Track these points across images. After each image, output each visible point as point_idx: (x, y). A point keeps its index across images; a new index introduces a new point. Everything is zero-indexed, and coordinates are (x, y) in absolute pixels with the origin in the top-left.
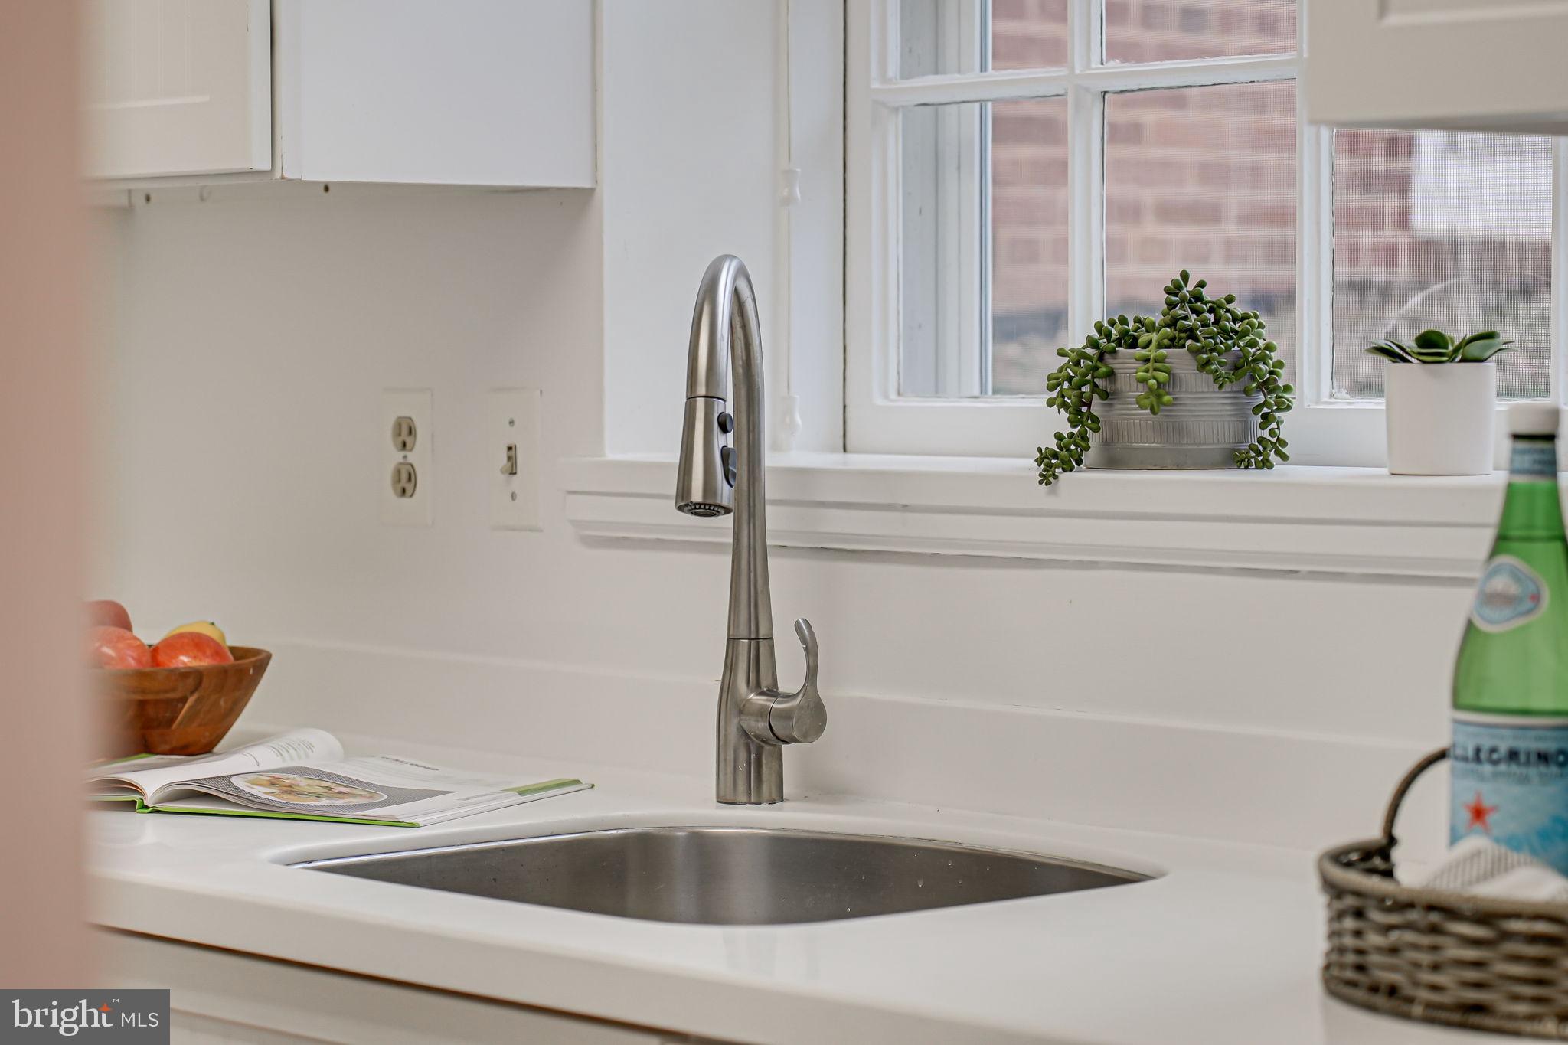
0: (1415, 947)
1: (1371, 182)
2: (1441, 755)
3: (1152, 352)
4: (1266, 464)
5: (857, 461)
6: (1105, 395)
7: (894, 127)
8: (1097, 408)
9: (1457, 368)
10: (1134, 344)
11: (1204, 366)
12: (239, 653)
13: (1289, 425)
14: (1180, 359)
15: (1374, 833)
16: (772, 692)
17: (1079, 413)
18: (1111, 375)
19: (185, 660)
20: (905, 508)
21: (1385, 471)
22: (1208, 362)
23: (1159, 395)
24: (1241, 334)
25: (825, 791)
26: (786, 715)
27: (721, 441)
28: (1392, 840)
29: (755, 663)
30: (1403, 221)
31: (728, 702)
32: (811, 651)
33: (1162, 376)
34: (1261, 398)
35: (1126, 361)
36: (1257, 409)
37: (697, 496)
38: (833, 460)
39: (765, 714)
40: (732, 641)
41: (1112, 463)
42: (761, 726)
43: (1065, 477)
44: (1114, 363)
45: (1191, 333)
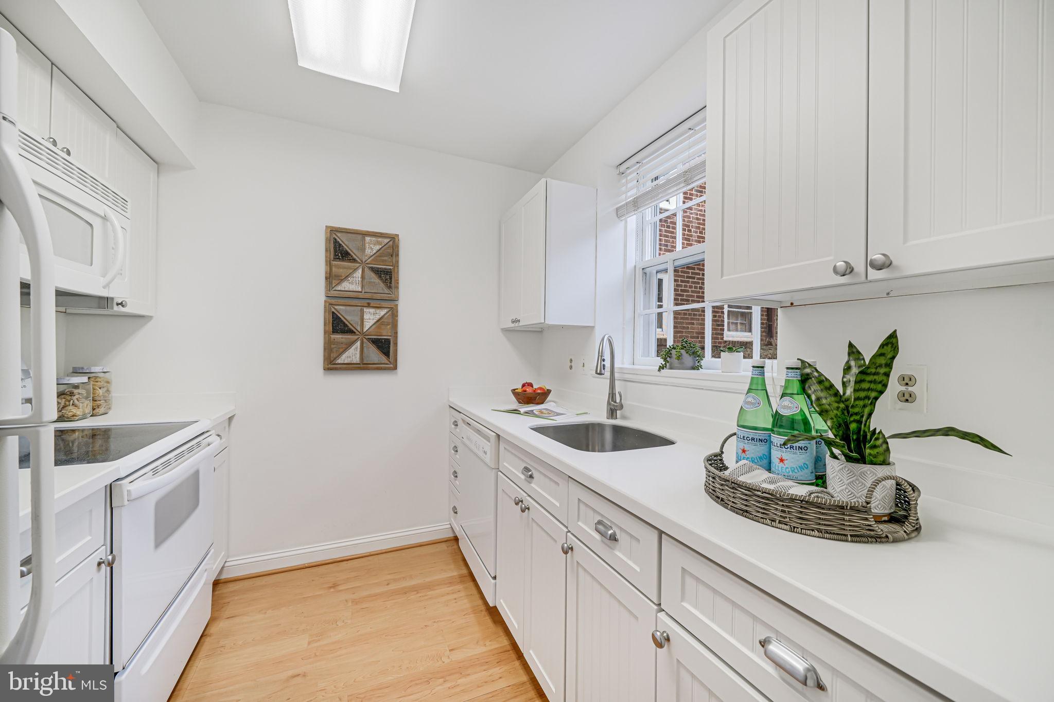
0: (728, 490)
1: (717, 334)
2: (735, 434)
3: (678, 350)
4: (698, 369)
5: (636, 367)
6: (670, 357)
7: (642, 319)
8: (668, 359)
9: (735, 353)
10: (675, 349)
11: (687, 353)
12: (548, 390)
13: (703, 363)
14: (683, 352)
15: (718, 450)
16: (615, 402)
17: (665, 360)
18: (671, 354)
19: (539, 391)
20: (637, 374)
21: (721, 371)
22: (688, 352)
23: (679, 357)
24: (695, 347)
25: (624, 417)
26: (617, 406)
27: (603, 363)
28: (722, 452)
29: (612, 397)
30: (722, 339)
31: (609, 403)
32: (621, 396)
33: (680, 354)
34: (698, 358)
35: (673, 352)
36: (697, 360)
37: (598, 372)
38: (631, 366)
39: (614, 405)
40: (609, 394)
41: (671, 368)
42: (613, 408)
43: (662, 370)
44: (671, 352)
45: (685, 347)
